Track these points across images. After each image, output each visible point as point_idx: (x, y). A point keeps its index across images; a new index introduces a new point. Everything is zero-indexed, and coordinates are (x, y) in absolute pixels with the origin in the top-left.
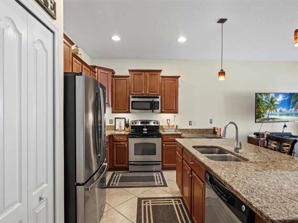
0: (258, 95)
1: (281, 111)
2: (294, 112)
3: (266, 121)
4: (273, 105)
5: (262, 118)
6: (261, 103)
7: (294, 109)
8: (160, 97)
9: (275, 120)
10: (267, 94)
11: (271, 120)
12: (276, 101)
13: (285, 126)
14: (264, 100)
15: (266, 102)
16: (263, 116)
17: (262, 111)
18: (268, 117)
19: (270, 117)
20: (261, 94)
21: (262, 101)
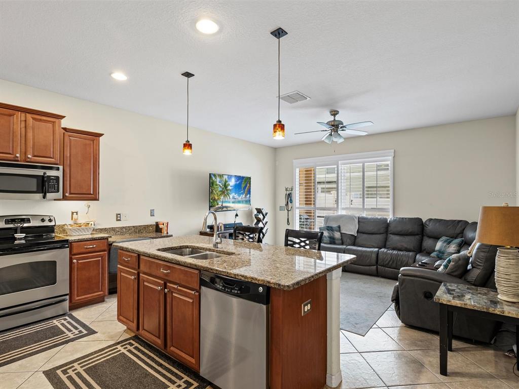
0: (212, 176)
1: (234, 198)
2: (244, 199)
3: (220, 210)
4: (227, 190)
5: (217, 206)
6: (215, 186)
7: (244, 196)
8: (61, 167)
9: (229, 209)
10: (221, 176)
11: (225, 209)
12: (229, 185)
13: (237, 215)
14: (218, 183)
15: (220, 186)
16: (218, 204)
17: (216, 198)
18: (222, 205)
19: (224, 205)
20: (215, 175)
21: (216, 185)
